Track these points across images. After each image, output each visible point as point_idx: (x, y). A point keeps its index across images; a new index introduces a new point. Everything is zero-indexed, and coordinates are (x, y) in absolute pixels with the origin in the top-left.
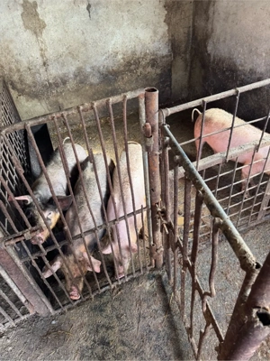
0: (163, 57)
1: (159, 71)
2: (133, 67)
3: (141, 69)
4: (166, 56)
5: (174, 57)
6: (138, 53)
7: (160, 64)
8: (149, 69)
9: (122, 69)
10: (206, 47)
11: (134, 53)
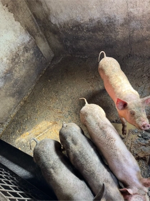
0: (29, 42)
1: (32, 52)
2: (16, 60)
3: (22, 58)
4: (30, 40)
5: (34, 38)
6: (14, 50)
7: (30, 47)
8: (26, 55)
9: (11, 65)
10: (50, 21)
11: (11, 51)
